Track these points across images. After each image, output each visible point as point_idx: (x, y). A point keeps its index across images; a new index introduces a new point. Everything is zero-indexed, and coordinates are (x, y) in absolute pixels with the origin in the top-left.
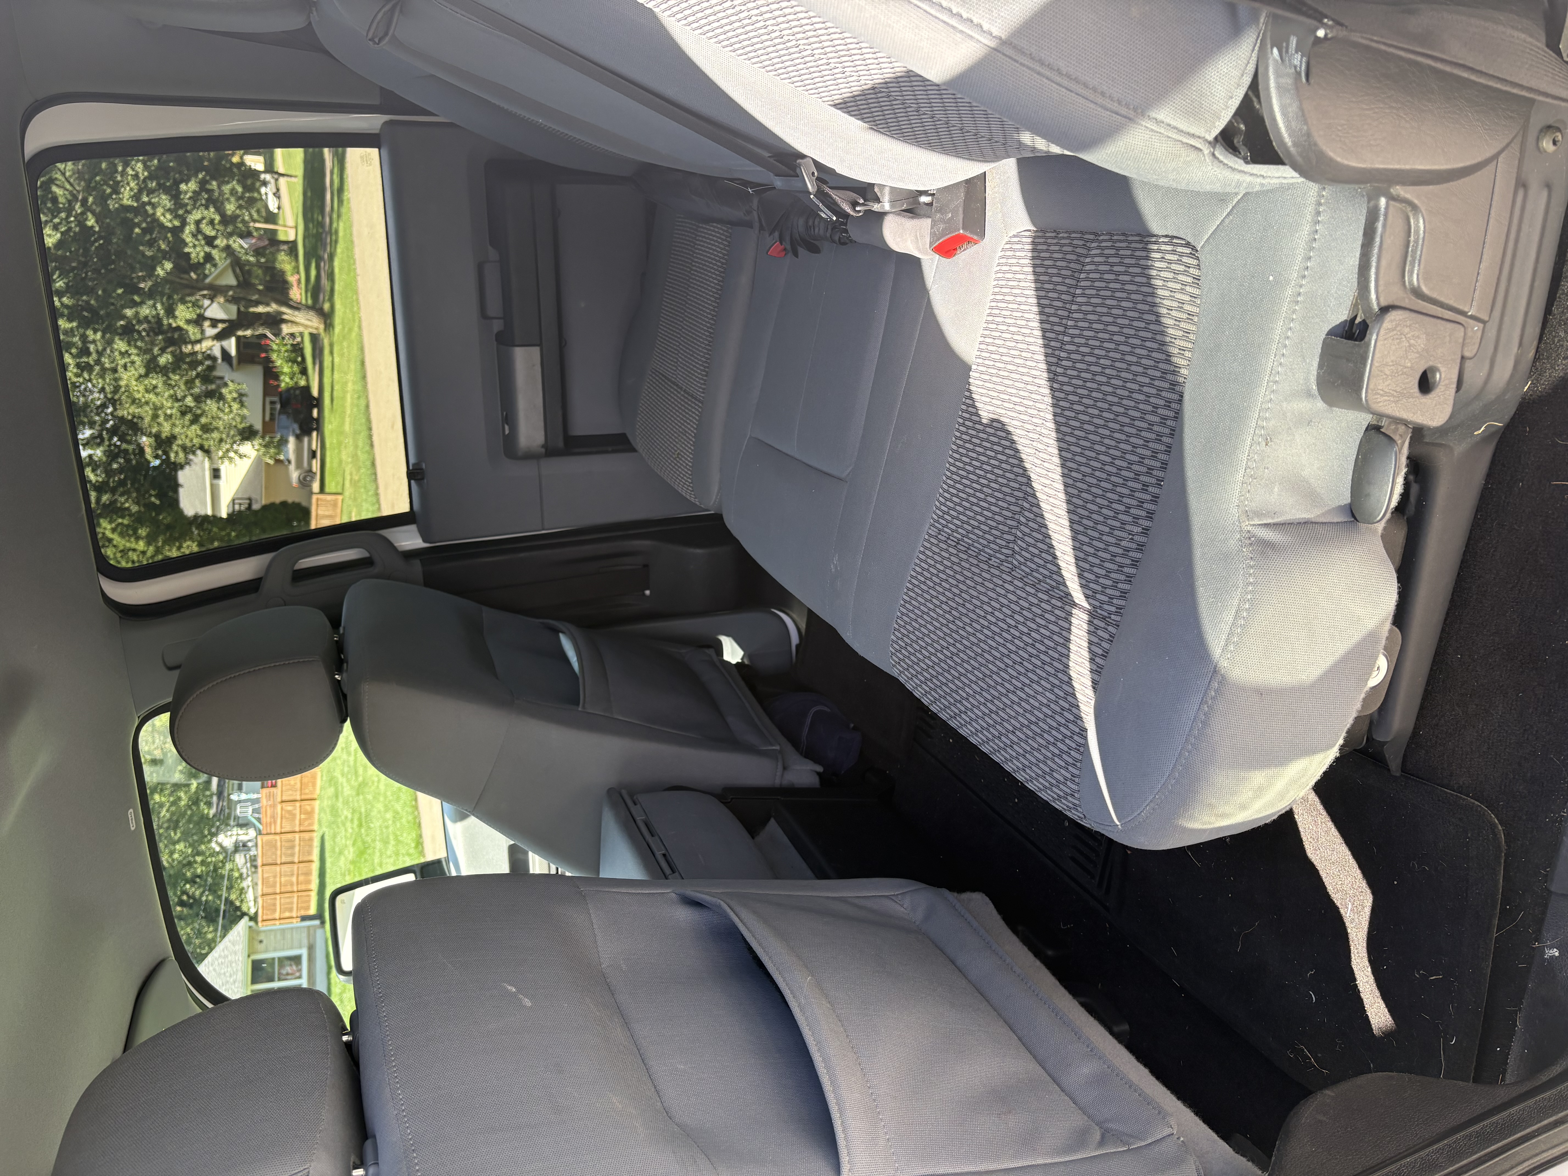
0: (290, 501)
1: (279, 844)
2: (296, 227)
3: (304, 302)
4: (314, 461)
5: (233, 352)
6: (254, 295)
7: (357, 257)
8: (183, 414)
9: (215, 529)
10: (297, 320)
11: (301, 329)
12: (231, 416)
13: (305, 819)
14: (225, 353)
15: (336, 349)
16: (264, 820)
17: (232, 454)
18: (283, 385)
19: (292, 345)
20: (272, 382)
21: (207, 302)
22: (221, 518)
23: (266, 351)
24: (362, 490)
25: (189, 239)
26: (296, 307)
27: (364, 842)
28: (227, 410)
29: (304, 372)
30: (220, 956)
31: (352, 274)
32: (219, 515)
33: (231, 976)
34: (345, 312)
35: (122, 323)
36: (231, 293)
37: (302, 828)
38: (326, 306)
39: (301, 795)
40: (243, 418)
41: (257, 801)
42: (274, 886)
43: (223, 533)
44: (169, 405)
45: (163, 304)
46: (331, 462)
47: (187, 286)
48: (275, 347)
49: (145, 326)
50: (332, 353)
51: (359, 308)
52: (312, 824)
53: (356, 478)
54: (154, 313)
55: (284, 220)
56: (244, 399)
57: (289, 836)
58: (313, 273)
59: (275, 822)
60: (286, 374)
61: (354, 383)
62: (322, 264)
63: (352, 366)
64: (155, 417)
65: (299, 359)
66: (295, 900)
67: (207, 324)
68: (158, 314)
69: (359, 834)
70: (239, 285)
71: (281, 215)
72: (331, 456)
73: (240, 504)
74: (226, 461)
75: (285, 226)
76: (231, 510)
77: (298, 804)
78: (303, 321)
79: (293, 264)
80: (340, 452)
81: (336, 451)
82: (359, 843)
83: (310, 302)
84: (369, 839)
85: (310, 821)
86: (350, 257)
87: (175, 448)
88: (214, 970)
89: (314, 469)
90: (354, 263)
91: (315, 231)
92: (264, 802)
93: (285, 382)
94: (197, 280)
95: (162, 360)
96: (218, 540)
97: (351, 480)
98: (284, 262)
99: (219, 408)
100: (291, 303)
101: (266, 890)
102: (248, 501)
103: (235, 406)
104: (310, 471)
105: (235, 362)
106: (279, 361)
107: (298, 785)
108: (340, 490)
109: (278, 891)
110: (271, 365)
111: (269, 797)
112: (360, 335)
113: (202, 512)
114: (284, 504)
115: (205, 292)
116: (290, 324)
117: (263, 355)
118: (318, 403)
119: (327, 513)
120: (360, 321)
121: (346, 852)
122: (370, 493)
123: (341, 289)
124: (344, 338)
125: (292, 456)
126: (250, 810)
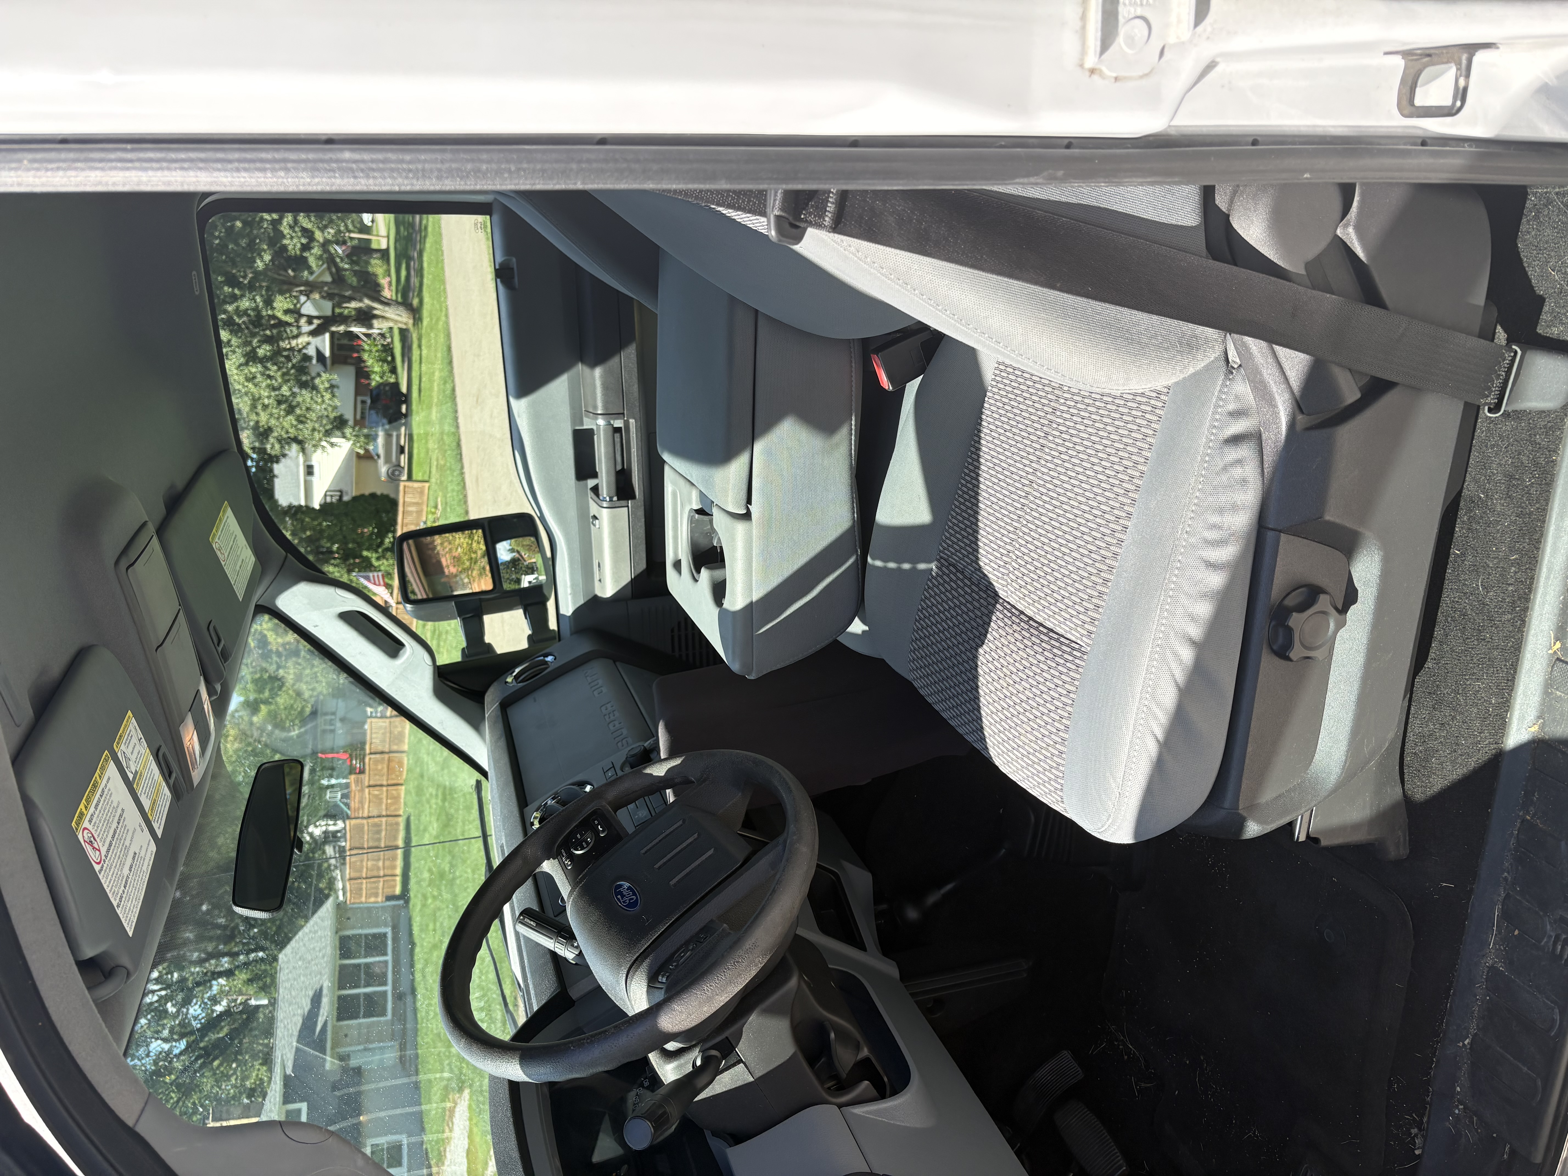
0: (379, 493)
1: (366, 828)
2: (388, 237)
3: (394, 298)
4: (402, 456)
5: (327, 353)
6: (347, 291)
7: (444, 248)
8: (279, 403)
9: (307, 519)
10: (387, 315)
11: (391, 324)
12: (324, 406)
13: (392, 804)
14: (320, 355)
15: (424, 342)
16: (352, 805)
17: (324, 443)
18: (373, 384)
19: (383, 345)
20: (363, 381)
21: (303, 299)
22: (313, 509)
23: (358, 352)
24: (448, 472)
25: (286, 231)
26: (386, 303)
27: (447, 814)
28: (320, 400)
29: (394, 371)
30: (310, 931)
31: (440, 265)
32: (311, 506)
33: (320, 951)
34: (433, 304)
35: (223, 316)
36: (326, 289)
37: (389, 813)
38: (415, 302)
39: (387, 780)
40: (335, 408)
41: (347, 786)
42: (361, 871)
43: (316, 523)
44: (266, 394)
45: (262, 296)
46: (419, 454)
47: (284, 282)
48: (366, 347)
49: (245, 319)
50: (420, 346)
51: (446, 298)
52: (397, 809)
53: (442, 462)
54: (254, 305)
55: (378, 231)
56: (335, 390)
57: (376, 820)
58: (403, 273)
59: (363, 808)
60: (376, 373)
61: (441, 370)
62: (412, 263)
63: (439, 355)
64: (253, 407)
65: (389, 358)
66: (381, 884)
67: (303, 321)
68: (257, 306)
69: (443, 808)
70: (334, 281)
71: (374, 228)
72: (418, 448)
73: (332, 496)
74: (319, 451)
75: (378, 236)
76: (323, 502)
77: (385, 789)
78: (393, 316)
79: (385, 267)
80: (427, 442)
81: (423, 441)
82: (444, 817)
83: (400, 299)
84: (452, 811)
85: (397, 806)
86: (439, 251)
87: (271, 440)
88: (304, 945)
89: (402, 464)
90: (442, 255)
91: (406, 233)
92: (353, 786)
93: (376, 380)
94: (295, 277)
95: (261, 352)
96: (310, 529)
97: (437, 466)
98: (377, 267)
99: (312, 398)
100: (383, 299)
101: (353, 875)
102: (338, 493)
103: (327, 396)
104: (399, 465)
105: (329, 362)
106: (371, 362)
107: (385, 770)
108: (426, 478)
109: (364, 876)
110: (363, 365)
111: (357, 782)
112: (447, 323)
113: (296, 503)
114: (373, 495)
115: (302, 288)
116: (380, 320)
117: (355, 355)
118: (406, 399)
119: (413, 501)
120: (447, 309)
121: (430, 828)
122: (455, 474)
123: (429, 283)
124: (432, 329)
125: (381, 451)
126: (339, 795)
